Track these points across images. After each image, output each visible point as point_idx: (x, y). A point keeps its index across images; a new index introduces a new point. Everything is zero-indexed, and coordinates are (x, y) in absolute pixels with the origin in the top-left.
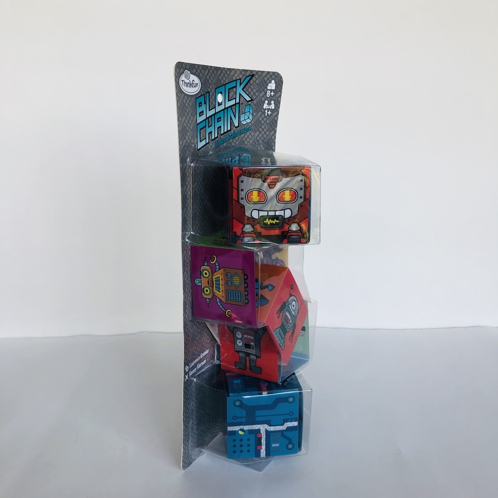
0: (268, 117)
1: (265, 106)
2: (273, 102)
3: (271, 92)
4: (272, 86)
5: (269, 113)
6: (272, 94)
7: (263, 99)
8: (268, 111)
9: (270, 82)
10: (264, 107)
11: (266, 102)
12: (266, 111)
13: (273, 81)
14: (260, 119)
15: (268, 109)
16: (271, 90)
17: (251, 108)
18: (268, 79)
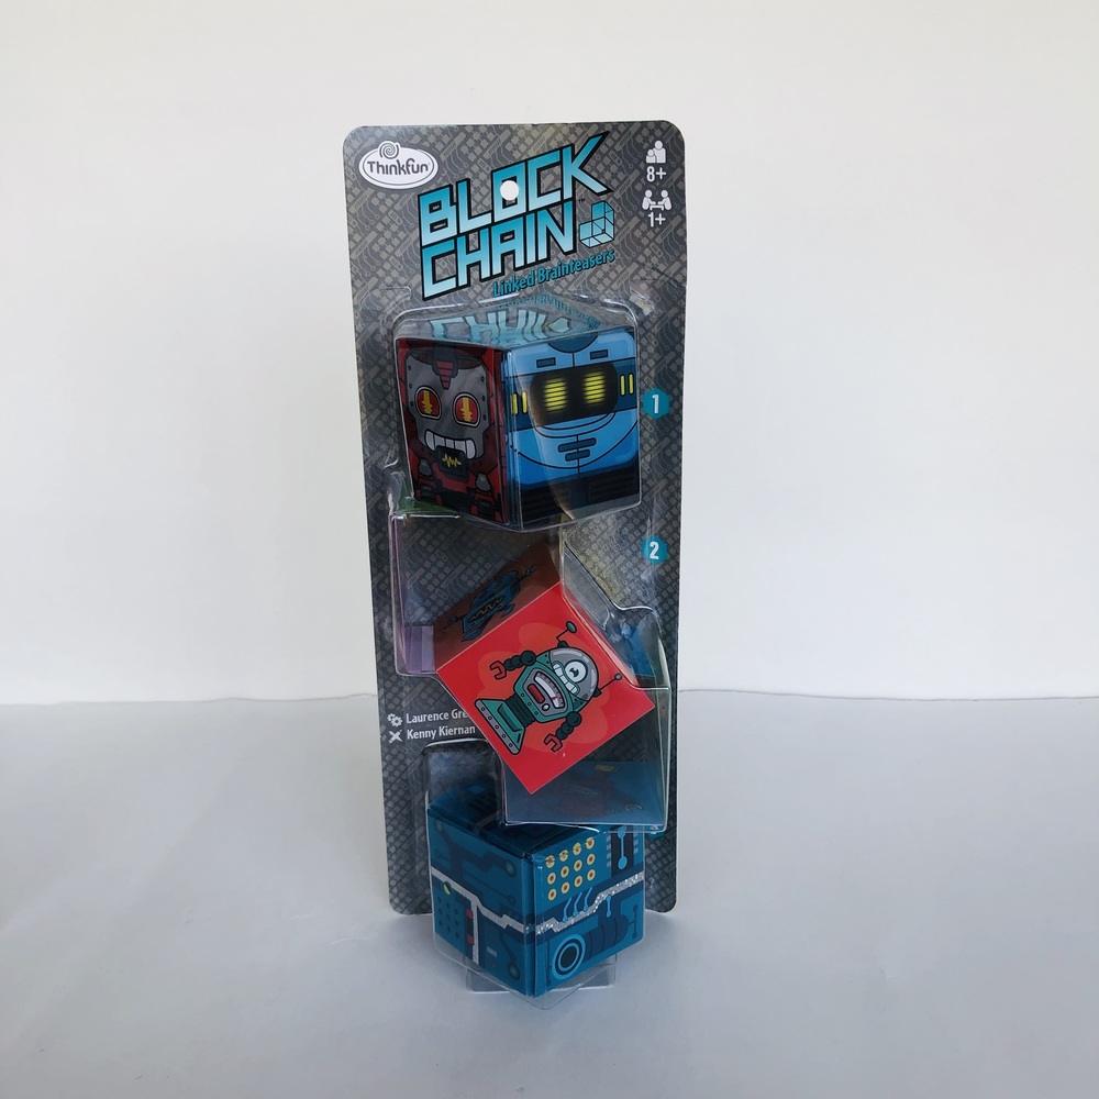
0: (657, 230)
1: (647, 203)
2: (664, 193)
3: (657, 170)
4: (657, 154)
5: (660, 219)
6: (661, 173)
7: (639, 187)
8: (656, 216)
9: (652, 146)
10: (645, 206)
11: (649, 193)
12: (651, 215)
13: (659, 144)
14: (638, 234)
15: (657, 212)
16: (657, 166)
17: (608, 208)
18: (646, 139)
